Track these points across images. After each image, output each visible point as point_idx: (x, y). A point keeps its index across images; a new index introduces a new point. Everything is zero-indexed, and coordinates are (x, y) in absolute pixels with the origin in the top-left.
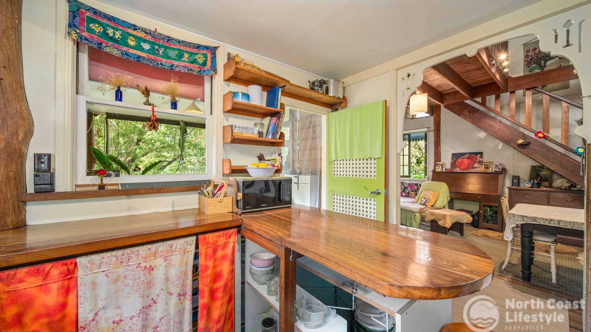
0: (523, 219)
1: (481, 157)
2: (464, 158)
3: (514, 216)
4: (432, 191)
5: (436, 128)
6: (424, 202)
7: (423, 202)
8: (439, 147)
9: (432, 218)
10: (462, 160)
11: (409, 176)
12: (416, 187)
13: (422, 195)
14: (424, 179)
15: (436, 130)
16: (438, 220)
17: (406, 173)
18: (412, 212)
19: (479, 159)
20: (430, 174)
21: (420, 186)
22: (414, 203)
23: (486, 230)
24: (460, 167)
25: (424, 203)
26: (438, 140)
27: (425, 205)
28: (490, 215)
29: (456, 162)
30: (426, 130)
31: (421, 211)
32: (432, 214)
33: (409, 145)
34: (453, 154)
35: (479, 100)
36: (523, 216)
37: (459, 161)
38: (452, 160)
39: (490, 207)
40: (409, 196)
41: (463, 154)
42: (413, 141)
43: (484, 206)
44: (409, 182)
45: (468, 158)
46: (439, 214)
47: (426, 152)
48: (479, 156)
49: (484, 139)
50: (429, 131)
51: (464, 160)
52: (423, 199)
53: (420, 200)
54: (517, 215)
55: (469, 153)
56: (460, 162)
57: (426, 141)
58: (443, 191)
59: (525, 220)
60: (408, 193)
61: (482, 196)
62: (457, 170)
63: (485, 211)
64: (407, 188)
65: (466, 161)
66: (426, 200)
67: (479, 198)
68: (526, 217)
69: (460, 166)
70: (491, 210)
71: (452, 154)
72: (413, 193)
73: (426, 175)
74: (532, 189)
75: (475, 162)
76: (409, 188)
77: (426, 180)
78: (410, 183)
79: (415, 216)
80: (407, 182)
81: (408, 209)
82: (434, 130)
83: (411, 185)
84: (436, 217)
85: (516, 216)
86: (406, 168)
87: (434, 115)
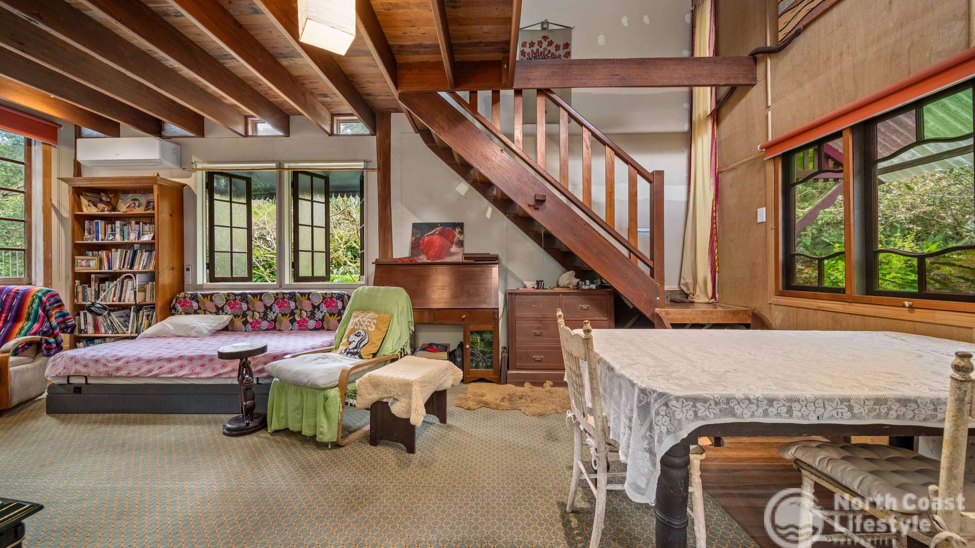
0: (695, 413)
1: (461, 233)
2: (433, 234)
3: (666, 405)
4: (376, 312)
5: (381, 165)
6: (353, 345)
7: (351, 346)
8: (389, 208)
9: (375, 397)
10: (431, 237)
11: (326, 278)
12: (340, 304)
13: (350, 327)
14: (359, 283)
15: (381, 167)
16: (390, 401)
17: (320, 271)
18: (316, 389)
19: (458, 236)
20: (371, 269)
21: (349, 297)
22: (329, 351)
23: (476, 384)
24: (427, 254)
25: (356, 347)
26: (387, 192)
27: (356, 353)
28: (481, 351)
29: (421, 242)
30: (361, 165)
31: (345, 380)
32: (376, 384)
33: (327, 204)
34: (415, 226)
35: (464, 95)
36: (695, 400)
37: (426, 240)
38: (413, 239)
39: (480, 333)
40: (325, 326)
41: (432, 226)
42: (336, 197)
43: (472, 333)
44: (324, 292)
45: (441, 234)
46: (393, 383)
47: (362, 222)
48: (458, 230)
49: (466, 197)
50: (367, 169)
51: (435, 237)
52: (352, 338)
53: (344, 340)
54: (677, 398)
55: (442, 224)
56: (428, 242)
57: (362, 197)
58: (400, 309)
59: (700, 414)
60: (322, 320)
61: (469, 312)
62: (423, 259)
63: (473, 343)
64: (318, 307)
65: (437, 240)
66: (359, 338)
67: (464, 316)
68: (705, 400)
69: (428, 251)
70: (482, 340)
71: (414, 224)
72: (333, 320)
73: (362, 273)
74: (538, 291)
75: (452, 243)
76: (324, 308)
77: (361, 285)
78: (326, 294)
79: (326, 398)
80: (319, 292)
81: (305, 380)
82: (379, 169)
83: (328, 300)
84: (386, 392)
85: (674, 403)
86: (320, 259)
87: (378, 134)
